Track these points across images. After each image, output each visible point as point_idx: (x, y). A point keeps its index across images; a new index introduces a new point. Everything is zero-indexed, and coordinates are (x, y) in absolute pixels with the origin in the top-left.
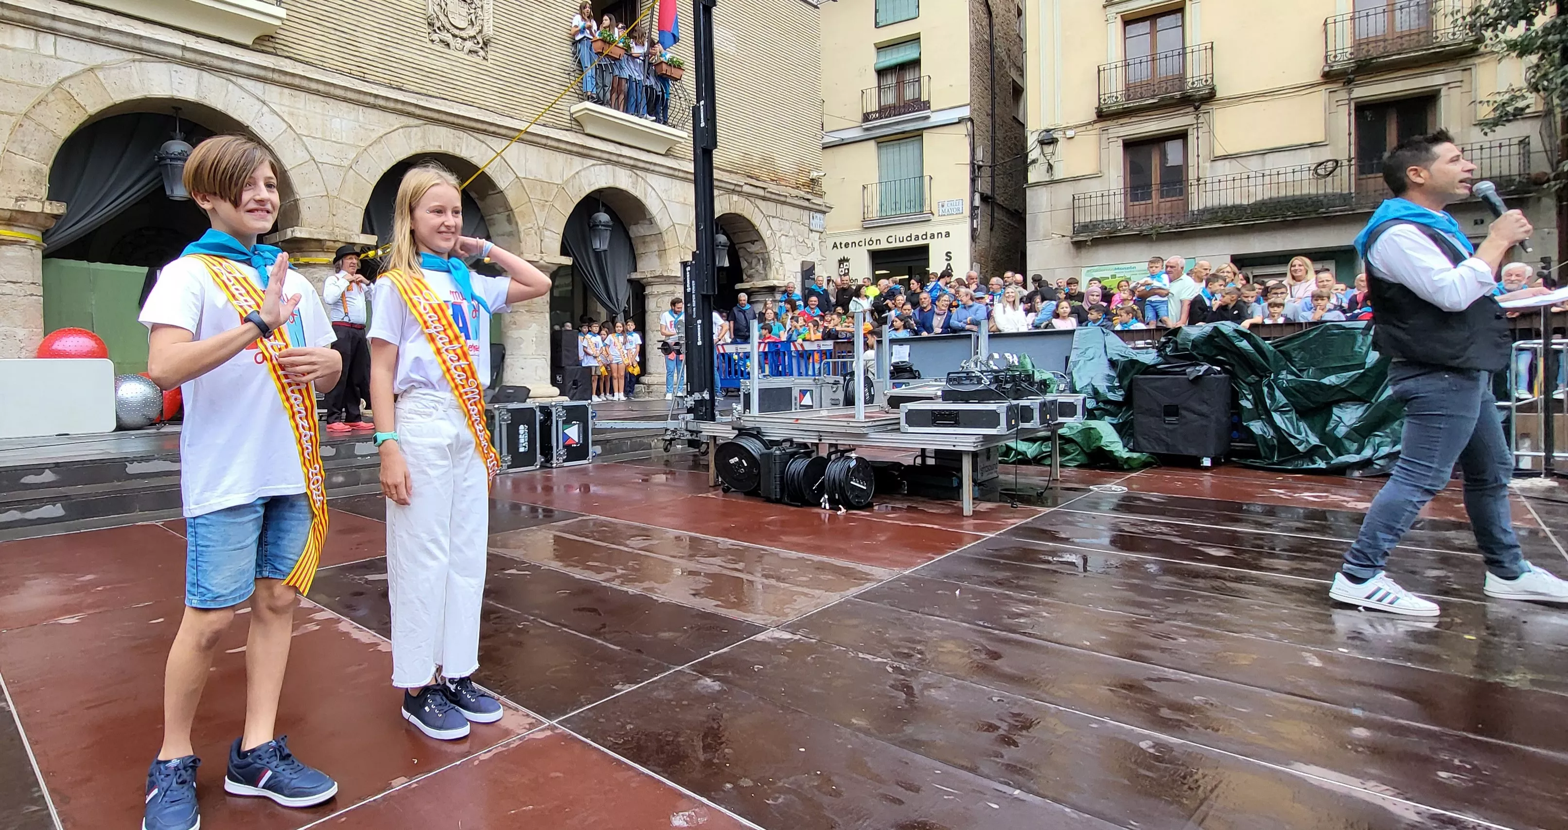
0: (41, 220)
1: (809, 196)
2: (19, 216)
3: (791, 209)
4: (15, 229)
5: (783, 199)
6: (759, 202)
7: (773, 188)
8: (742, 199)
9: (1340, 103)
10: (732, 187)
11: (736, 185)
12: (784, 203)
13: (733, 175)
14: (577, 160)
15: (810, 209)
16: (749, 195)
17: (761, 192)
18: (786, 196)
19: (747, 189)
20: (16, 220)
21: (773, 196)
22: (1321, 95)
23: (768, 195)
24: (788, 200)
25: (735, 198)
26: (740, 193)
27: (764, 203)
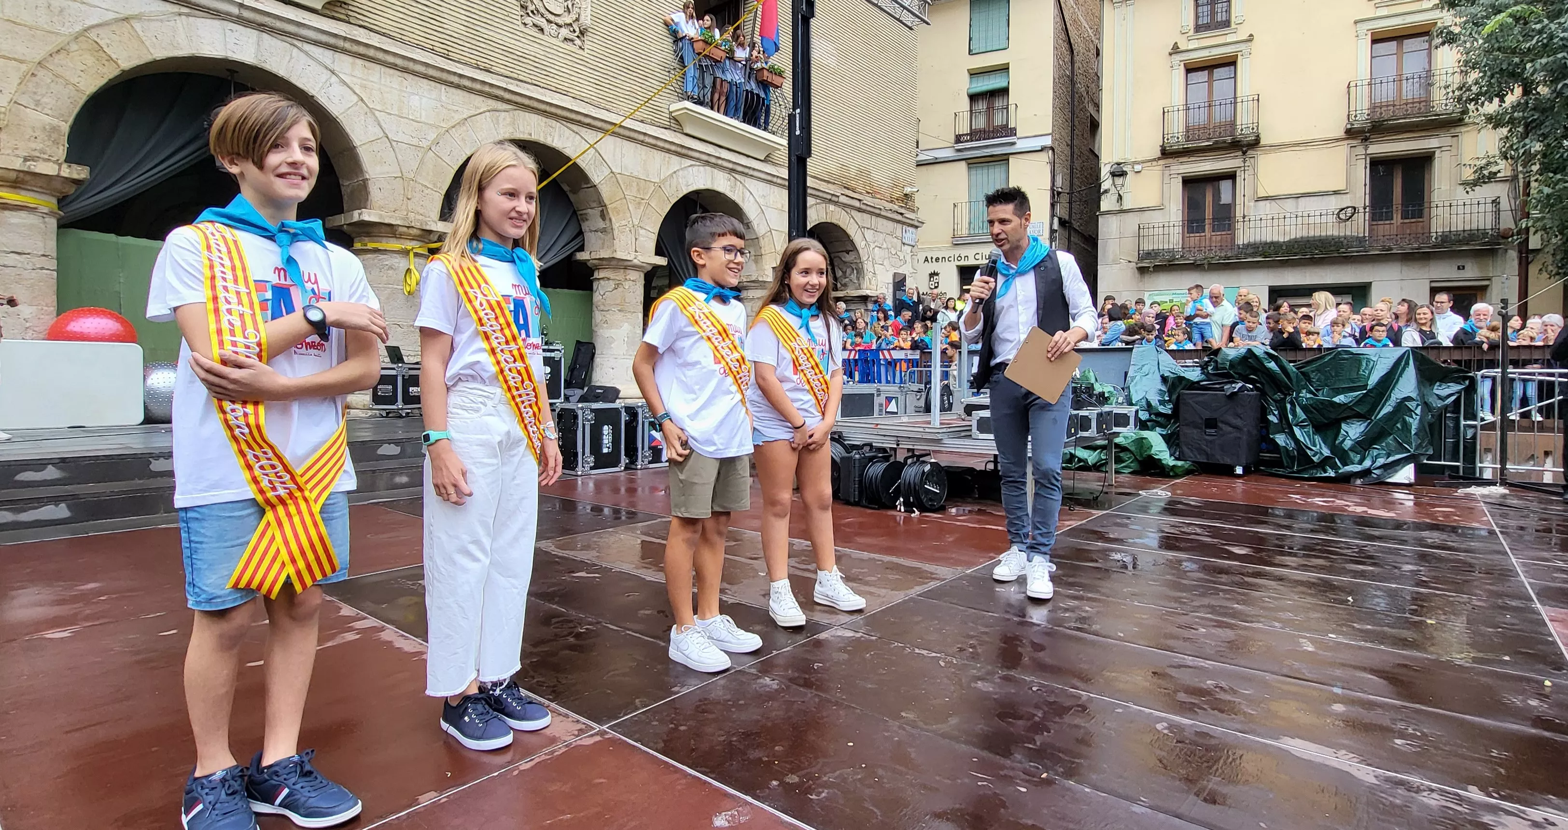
0: (58, 185)
1: (902, 211)
2: (28, 178)
3: (885, 221)
4: (23, 192)
5: (877, 211)
6: (854, 213)
7: (868, 200)
8: (838, 209)
9: (1358, 157)
10: (829, 197)
11: (833, 195)
12: (878, 215)
13: (830, 185)
14: (675, 159)
15: (904, 223)
16: (845, 206)
17: (857, 204)
18: (880, 209)
19: (843, 199)
20: (23, 182)
21: (869, 209)
22: (1343, 149)
23: (864, 207)
24: (883, 213)
25: (832, 207)
26: (836, 203)
27: (860, 214)
